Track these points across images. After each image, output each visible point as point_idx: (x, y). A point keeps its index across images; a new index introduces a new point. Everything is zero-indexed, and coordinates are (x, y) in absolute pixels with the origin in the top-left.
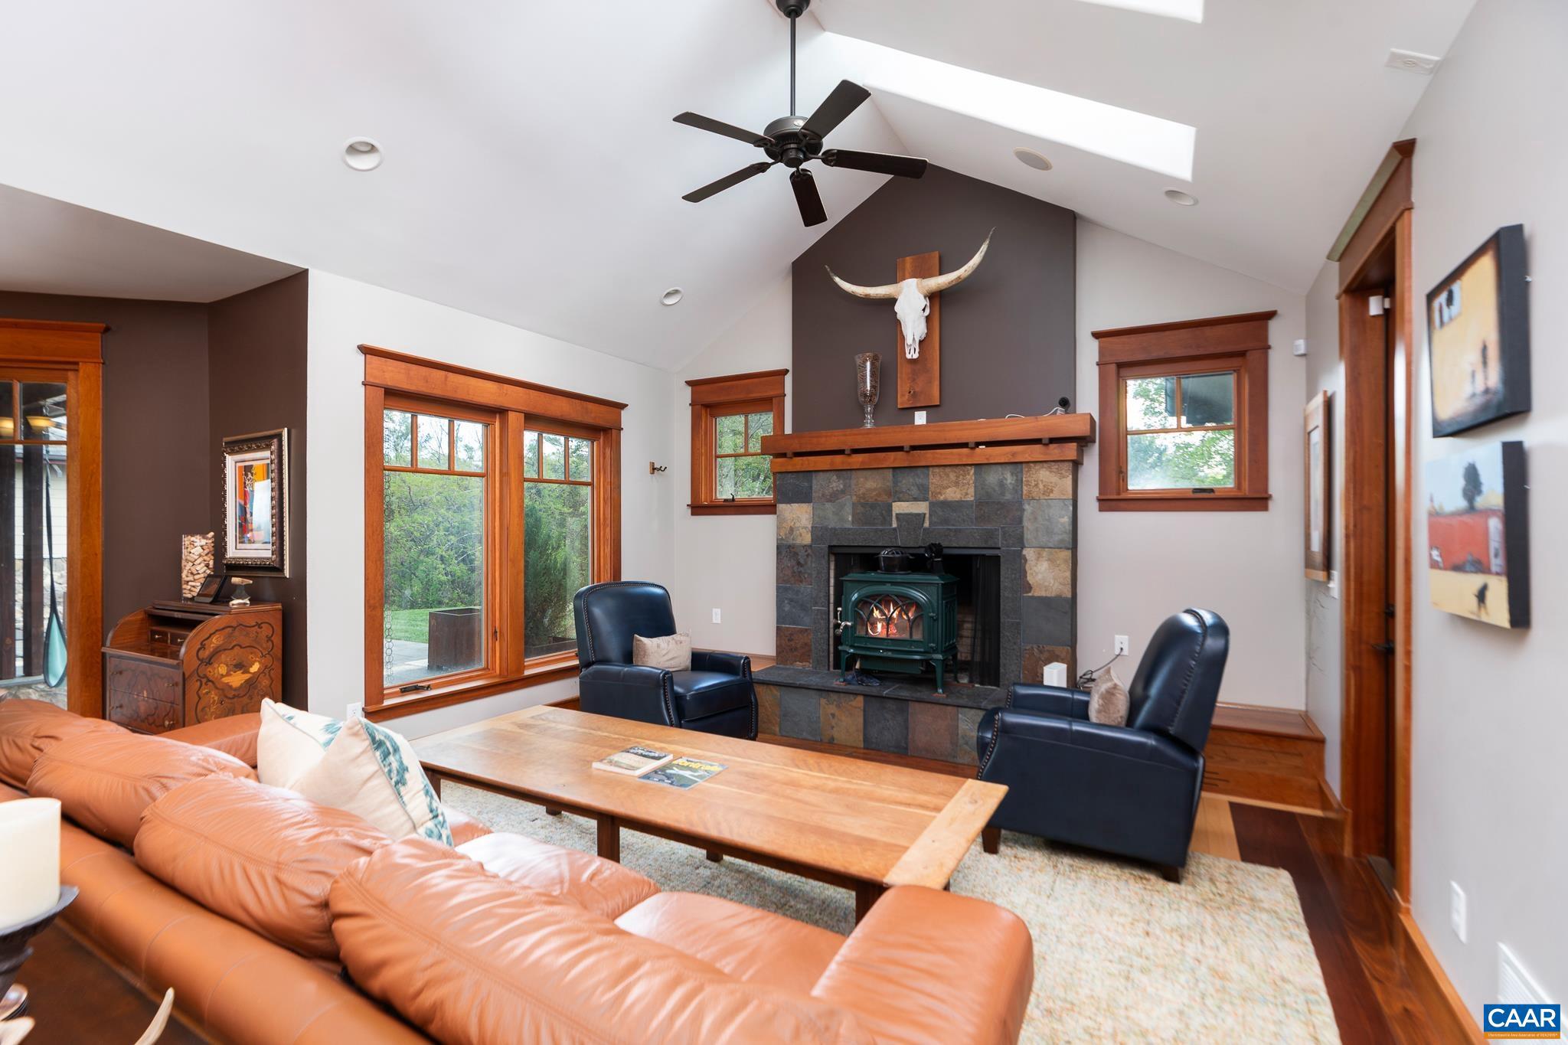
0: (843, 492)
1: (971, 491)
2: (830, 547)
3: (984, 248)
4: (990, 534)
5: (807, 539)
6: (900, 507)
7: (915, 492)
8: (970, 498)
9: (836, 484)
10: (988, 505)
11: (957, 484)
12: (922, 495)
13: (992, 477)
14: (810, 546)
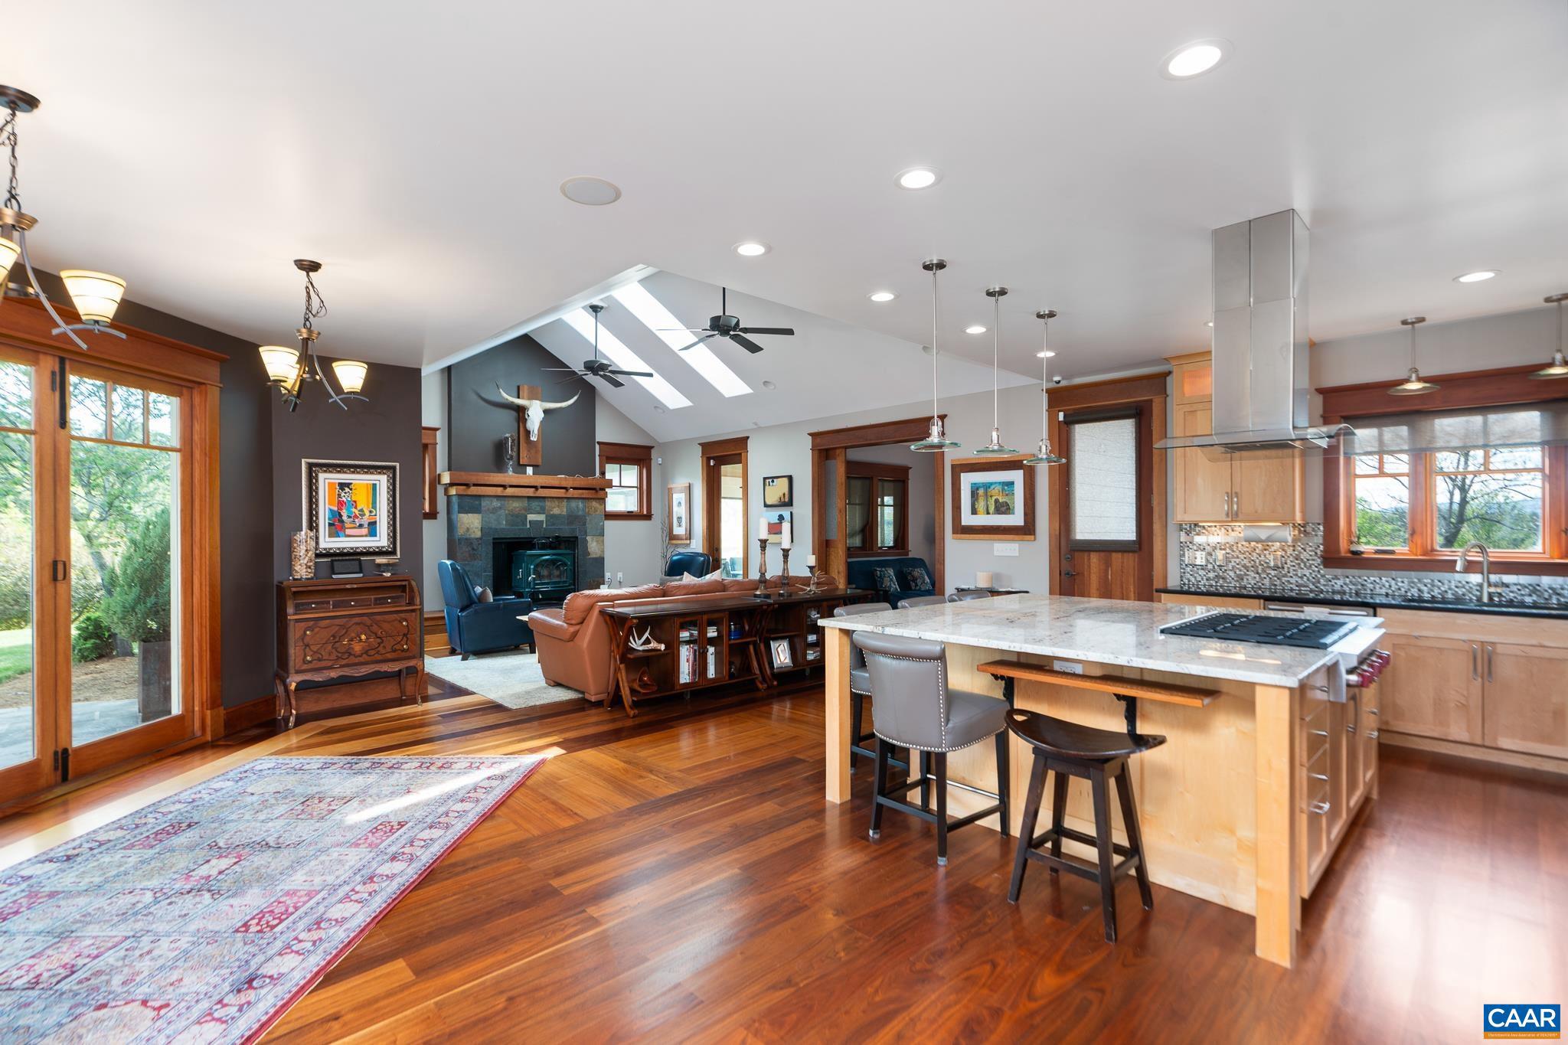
0: (500, 508)
1: (565, 510)
2: (494, 539)
3: (576, 398)
4: (574, 530)
5: (478, 534)
6: (531, 517)
7: (538, 509)
8: (564, 513)
9: (496, 503)
10: (573, 518)
11: (558, 506)
12: (542, 511)
13: (573, 504)
14: (481, 539)
